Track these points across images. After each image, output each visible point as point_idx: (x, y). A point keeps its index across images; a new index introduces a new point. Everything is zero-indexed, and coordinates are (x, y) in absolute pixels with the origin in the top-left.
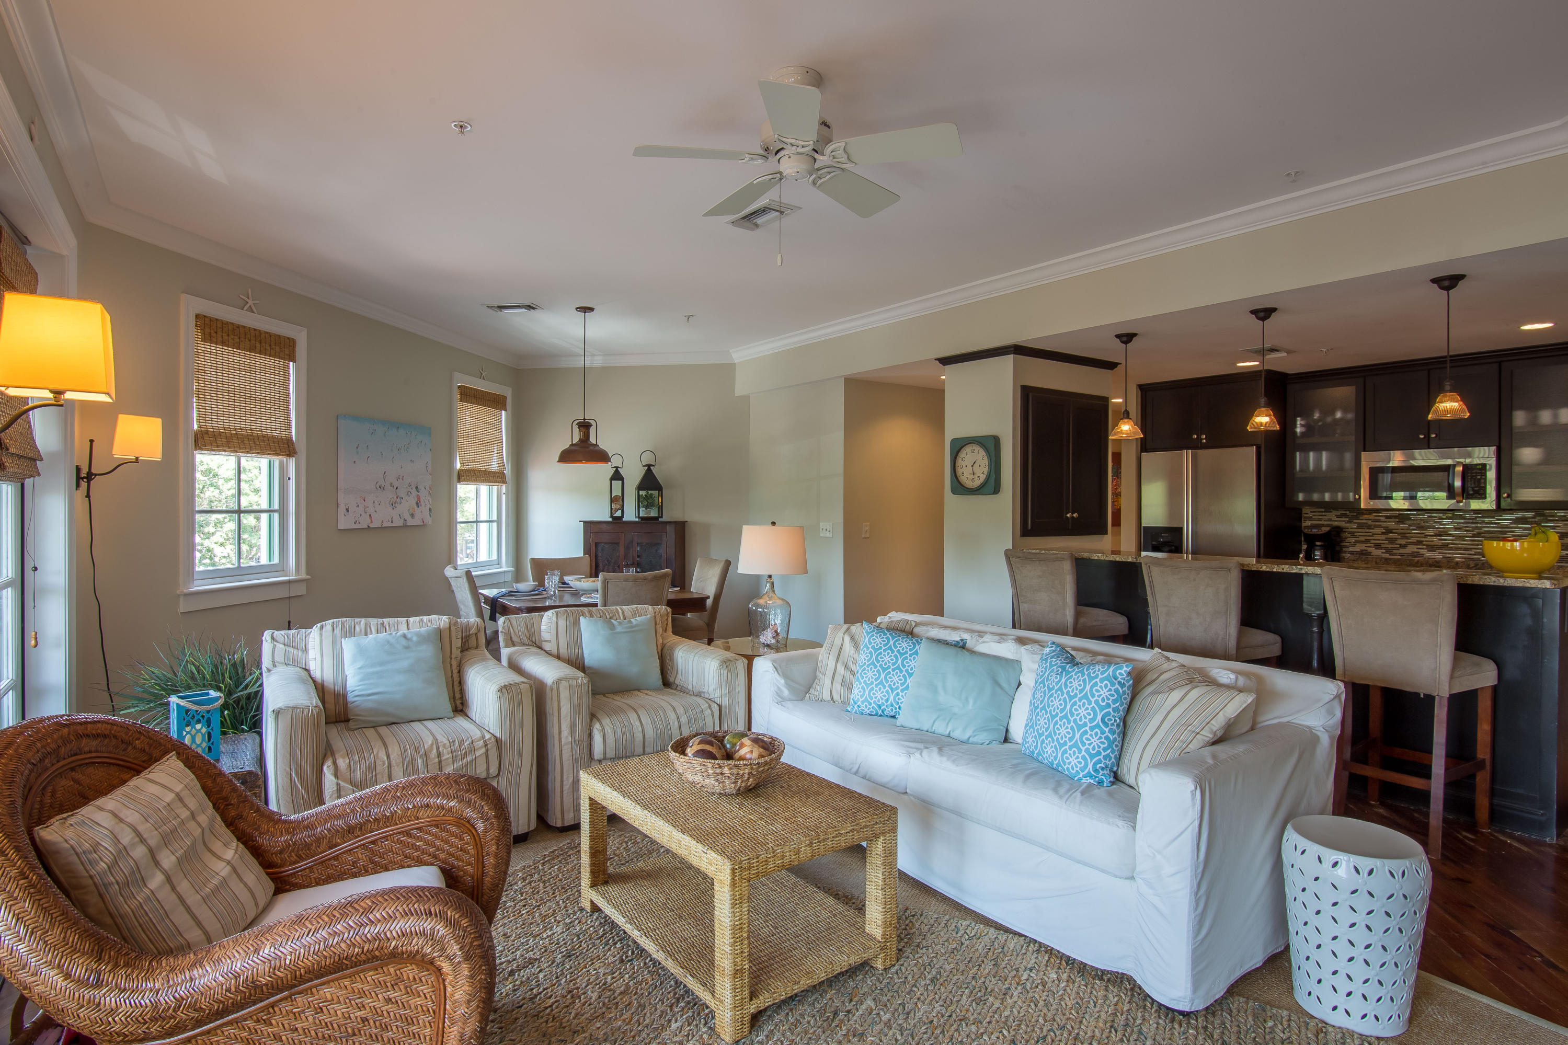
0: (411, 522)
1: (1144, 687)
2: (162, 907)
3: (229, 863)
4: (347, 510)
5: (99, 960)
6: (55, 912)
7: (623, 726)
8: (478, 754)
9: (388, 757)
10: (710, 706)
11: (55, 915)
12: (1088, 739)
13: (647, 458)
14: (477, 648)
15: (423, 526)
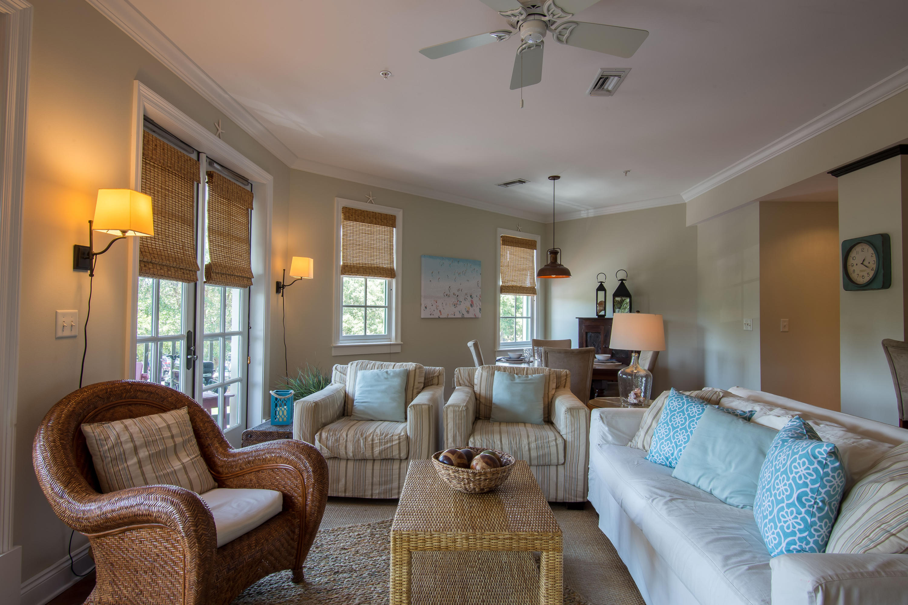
0: (466, 315)
1: (871, 474)
2: (130, 474)
3: (183, 464)
4: (426, 308)
5: (66, 487)
6: (59, 460)
7: (488, 442)
8: (394, 443)
9: (347, 436)
10: (556, 440)
11: (58, 461)
12: (783, 516)
13: (622, 275)
14: (438, 385)
15: (476, 318)
